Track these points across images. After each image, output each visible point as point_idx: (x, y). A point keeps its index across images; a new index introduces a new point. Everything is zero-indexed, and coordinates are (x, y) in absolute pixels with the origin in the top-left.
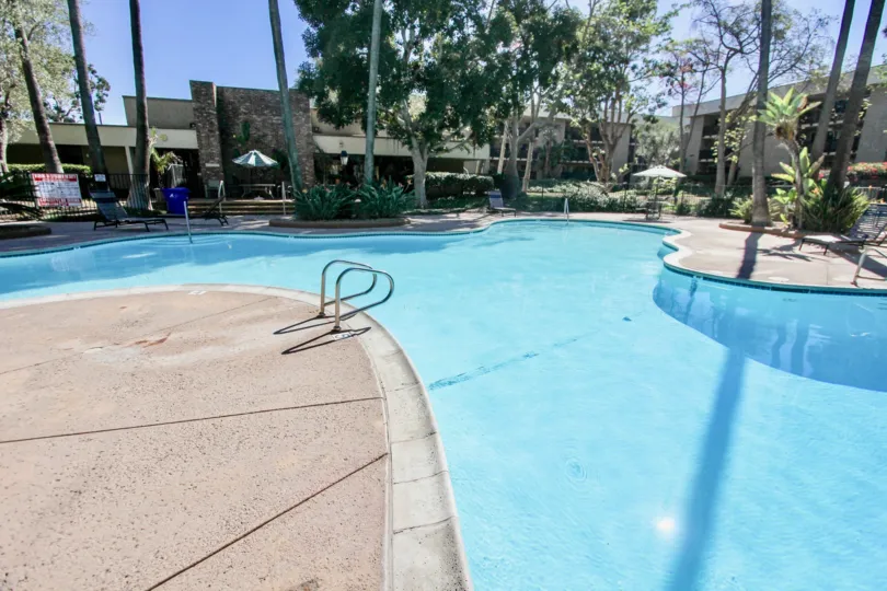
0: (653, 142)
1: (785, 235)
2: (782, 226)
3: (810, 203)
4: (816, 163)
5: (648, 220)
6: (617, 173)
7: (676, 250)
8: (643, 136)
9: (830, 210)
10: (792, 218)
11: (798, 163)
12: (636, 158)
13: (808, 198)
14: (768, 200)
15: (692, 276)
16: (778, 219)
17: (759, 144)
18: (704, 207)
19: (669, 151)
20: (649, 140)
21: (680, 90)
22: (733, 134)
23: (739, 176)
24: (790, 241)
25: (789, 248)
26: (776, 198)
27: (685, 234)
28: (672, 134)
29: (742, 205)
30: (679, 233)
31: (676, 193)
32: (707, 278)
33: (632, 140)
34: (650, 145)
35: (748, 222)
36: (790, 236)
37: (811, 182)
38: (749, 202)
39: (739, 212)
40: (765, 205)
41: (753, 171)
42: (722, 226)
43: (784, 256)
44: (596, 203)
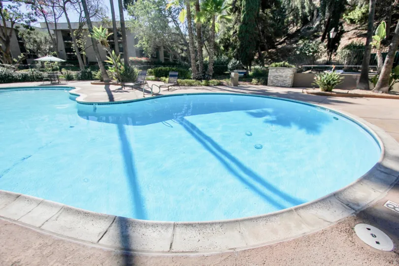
0: (35, 41)
1: (118, 85)
2: (115, 81)
3: (122, 72)
4: (118, 57)
5: (54, 84)
6: (17, 59)
7: (79, 96)
8: (27, 38)
9: (128, 74)
10: (117, 78)
11: (113, 56)
12: (28, 51)
13: (120, 70)
14: (107, 71)
15: (93, 104)
16: (112, 79)
17: (96, 48)
18: (79, 76)
19: (48, 48)
20: (32, 40)
21: (41, 13)
22: (80, 41)
23: (88, 62)
24: (120, 87)
25: (121, 89)
26: (109, 70)
27: (78, 89)
28: (46, 38)
29: (98, 74)
30: (75, 88)
31: (60, 70)
32: (99, 104)
33: (19, 39)
34: (34, 43)
35: (102, 81)
36: (119, 85)
37: (119, 64)
38: (99, 72)
39: (97, 77)
40: (106, 73)
41: (97, 59)
42: (92, 83)
43: (121, 92)
44: (13, 77)
